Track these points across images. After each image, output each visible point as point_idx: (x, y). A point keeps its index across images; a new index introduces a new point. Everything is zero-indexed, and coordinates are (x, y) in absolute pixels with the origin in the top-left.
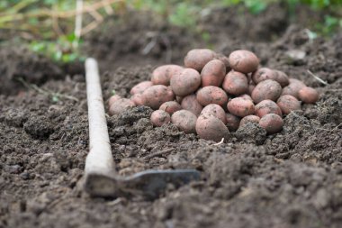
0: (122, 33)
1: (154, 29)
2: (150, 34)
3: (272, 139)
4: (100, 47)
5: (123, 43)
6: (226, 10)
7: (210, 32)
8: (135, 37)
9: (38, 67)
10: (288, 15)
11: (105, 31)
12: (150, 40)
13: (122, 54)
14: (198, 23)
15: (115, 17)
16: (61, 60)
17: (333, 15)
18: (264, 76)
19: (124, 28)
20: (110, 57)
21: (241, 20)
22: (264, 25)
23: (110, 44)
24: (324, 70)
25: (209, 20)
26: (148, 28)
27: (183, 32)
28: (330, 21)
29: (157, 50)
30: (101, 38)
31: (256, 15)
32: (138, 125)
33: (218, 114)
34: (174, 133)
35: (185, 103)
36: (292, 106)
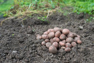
0: (55, 16)
1: (60, 16)
2: (59, 17)
3: (67, 54)
4: (51, 18)
5: (55, 18)
6: (73, 13)
7: (69, 17)
8: (56, 17)
9: (38, 21)
10: (84, 15)
11: (52, 15)
12: (59, 18)
13: (54, 19)
14: (68, 15)
15: (54, 13)
16: (43, 20)
17: (92, 16)
18: (70, 36)
19: (55, 15)
20: (52, 20)
21: (75, 15)
22: (79, 17)
23: (52, 18)
24: (86, 33)
25: (70, 15)
26: (59, 16)
27: (65, 17)
28: (91, 17)
29: (59, 20)
30: (51, 17)
31: (78, 15)
32: (38, 45)
33: (56, 45)
34: (44, 49)
35: (51, 40)
36: (75, 45)
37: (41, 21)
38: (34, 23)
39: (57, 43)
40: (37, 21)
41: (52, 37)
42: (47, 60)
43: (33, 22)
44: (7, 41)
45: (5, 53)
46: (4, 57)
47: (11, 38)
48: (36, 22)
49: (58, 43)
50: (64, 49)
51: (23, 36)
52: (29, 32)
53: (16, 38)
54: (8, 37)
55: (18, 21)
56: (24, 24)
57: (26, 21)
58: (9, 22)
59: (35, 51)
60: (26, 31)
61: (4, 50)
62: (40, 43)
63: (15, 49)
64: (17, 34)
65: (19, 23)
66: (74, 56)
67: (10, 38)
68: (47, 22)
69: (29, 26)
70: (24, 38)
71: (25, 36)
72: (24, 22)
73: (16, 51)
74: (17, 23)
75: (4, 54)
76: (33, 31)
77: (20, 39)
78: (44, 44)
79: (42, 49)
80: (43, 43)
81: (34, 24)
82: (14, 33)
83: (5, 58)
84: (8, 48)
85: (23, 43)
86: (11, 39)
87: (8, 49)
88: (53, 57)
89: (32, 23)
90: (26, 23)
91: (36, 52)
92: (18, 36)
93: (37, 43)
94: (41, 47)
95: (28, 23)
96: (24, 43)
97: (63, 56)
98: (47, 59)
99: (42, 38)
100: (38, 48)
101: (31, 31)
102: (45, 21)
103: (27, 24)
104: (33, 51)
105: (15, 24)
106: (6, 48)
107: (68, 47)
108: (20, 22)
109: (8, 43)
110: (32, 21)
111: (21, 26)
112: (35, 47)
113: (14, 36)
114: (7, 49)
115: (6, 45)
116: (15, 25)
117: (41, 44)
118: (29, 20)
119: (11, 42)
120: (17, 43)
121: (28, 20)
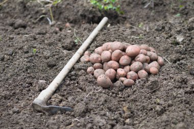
3: (126, 90)
16: (103, 8)
32: (80, 73)
33: (111, 74)
34: (90, 80)
35: (104, 65)
36: (143, 76)
37: (100, 11)
38: (81, 15)
39: (113, 70)
40: (88, 10)
41: (106, 59)
42: (90, 95)
43: (78, 11)
44: (27, 62)
45: (27, 83)
46: (27, 89)
47: (31, 56)
48: (86, 14)
49: (116, 70)
50: (122, 82)
51: (54, 54)
52: (66, 44)
53: (40, 57)
54: (26, 55)
55: (40, 9)
56: (54, 16)
57: (60, 7)
58: (14, 9)
59: (75, 82)
60: (60, 41)
61: (25, 78)
62: (83, 69)
63: (42, 78)
64: (41, 48)
65: (41, 13)
66: (134, 92)
67: (30, 58)
68: (116, 12)
69: (66, 22)
70: (57, 59)
71: (58, 55)
72: (54, 12)
73: (44, 81)
74: (37, 12)
75: (27, 85)
76: (76, 41)
77: (48, 60)
78: (90, 72)
79: (87, 79)
80: (89, 69)
81: (80, 18)
82: (35, 47)
83: (29, 90)
84: (32, 74)
85: (55, 67)
86: (33, 60)
87: (31, 77)
88: (101, 92)
89: (76, 15)
90: (60, 13)
91: (76, 85)
92: (45, 53)
93: (80, 69)
94: (85, 76)
95: (66, 14)
96: (56, 69)
97: (119, 93)
98: (91, 93)
99: (89, 61)
100: (81, 78)
101: (71, 42)
102: (110, 9)
103: (61, 16)
104: (72, 82)
105: (29, 14)
106: (28, 75)
107: (130, 78)
108: (44, 12)
109: (29, 68)
110: (75, 10)
111: (47, 20)
112: (76, 75)
113: (37, 54)
114: (29, 77)
115: (27, 70)
116: (31, 17)
117: (86, 72)
118: (68, 6)
119: (33, 66)
120: (44, 68)
121: (64, 6)
